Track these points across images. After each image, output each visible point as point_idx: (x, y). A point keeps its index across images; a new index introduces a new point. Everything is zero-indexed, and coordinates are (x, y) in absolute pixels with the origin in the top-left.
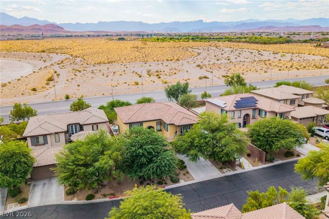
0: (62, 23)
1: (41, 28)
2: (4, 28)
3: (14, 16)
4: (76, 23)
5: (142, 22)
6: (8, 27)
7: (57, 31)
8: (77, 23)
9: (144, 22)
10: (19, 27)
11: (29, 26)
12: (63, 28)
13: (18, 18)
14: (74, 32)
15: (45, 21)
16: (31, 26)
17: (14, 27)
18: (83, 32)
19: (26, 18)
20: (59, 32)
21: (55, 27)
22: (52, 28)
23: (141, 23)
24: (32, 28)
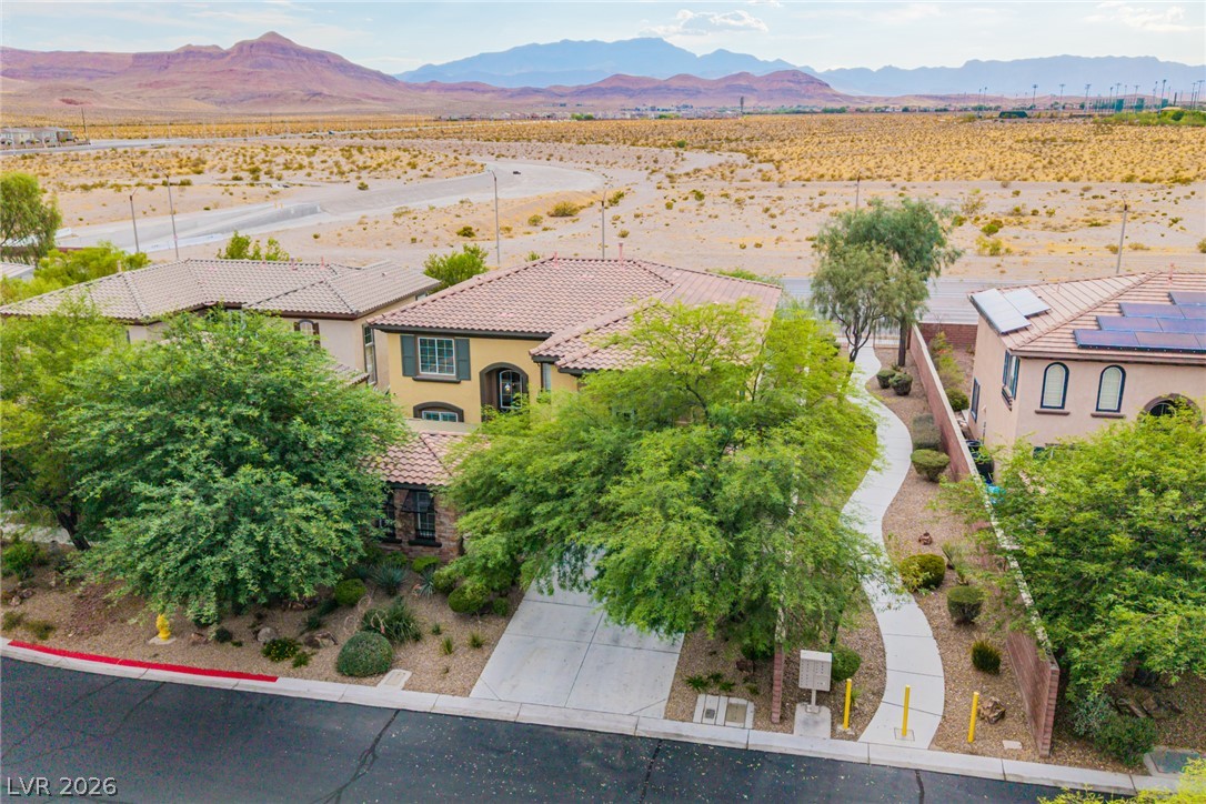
0: (834, 68)
1: (755, 86)
2: (646, 86)
3: (688, 50)
4: (881, 67)
5: (1154, 59)
6: (660, 81)
7: (804, 96)
8: (886, 67)
9: (1162, 59)
10: (689, 84)
11: (720, 81)
12: (827, 85)
13: (698, 56)
14: (862, 98)
15: (779, 61)
16: (726, 79)
17: (676, 84)
18: (896, 98)
19: (721, 54)
20: (810, 97)
21: (799, 82)
22: (791, 84)
23: (1148, 63)
24: (728, 86)
